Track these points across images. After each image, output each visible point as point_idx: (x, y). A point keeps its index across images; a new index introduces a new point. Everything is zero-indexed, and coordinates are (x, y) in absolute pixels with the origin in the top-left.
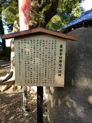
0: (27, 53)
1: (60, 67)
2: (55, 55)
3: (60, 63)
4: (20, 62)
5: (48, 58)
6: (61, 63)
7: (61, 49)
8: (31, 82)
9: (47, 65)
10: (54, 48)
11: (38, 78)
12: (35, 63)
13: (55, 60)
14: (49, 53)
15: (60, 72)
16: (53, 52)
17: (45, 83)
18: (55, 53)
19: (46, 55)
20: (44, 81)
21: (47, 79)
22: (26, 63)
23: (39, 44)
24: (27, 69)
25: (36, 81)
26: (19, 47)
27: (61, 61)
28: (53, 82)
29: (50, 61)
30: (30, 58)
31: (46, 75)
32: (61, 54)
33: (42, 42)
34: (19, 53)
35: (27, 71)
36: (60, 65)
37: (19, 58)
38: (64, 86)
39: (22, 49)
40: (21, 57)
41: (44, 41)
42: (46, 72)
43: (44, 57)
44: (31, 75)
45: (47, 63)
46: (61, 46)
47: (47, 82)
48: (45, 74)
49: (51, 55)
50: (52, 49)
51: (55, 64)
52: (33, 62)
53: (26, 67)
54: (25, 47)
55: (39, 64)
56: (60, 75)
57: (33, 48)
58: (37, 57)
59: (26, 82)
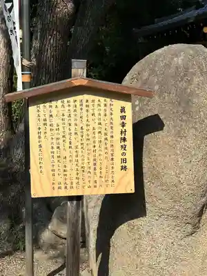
0: (55, 127)
1: (124, 151)
2: (112, 128)
3: (123, 143)
4: (40, 146)
5: (97, 135)
6: (126, 143)
7: (123, 114)
8: (66, 187)
9: (97, 148)
10: (108, 113)
11: (80, 176)
12: (72, 145)
13: (112, 137)
14: (100, 124)
15: (124, 161)
16: (108, 122)
17: (95, 187)
18: (111, 123)
19: (94, 129)
20: (92, 184)
21: (97, 178)
22: (52, 148)
23: (79, 108)
24: (56, 160)
25: (74, 185)
26: (39, 116)
27: (124, 140)
28: (110, 183)
29: (103, 139)
30: (60, 136)
31: (95, 169)
32: (123, 125)
33: (85, 104)
34: (39, 129)
35: (56, 163)
36: (124, 147)
37: (39, 137)
38: (133, 191)
39: (45, 120)
40: (42, 135)
41: (87, 101)
42: (95, 164)
43: (90, 132)
44: (65, 171)
45: (97, 144)
46: (123, 110)
47: (98, 185)
48: (93, 167)
49: (103, 127)
50: (105, 115)
51: (112, 146)
52: (67, 145)
53: (53, 157)
54: (51, 116)
55: (80, 147)
56: (124, 168)
57: (66, 117)
58: (76, 133)
59: (53, 188)
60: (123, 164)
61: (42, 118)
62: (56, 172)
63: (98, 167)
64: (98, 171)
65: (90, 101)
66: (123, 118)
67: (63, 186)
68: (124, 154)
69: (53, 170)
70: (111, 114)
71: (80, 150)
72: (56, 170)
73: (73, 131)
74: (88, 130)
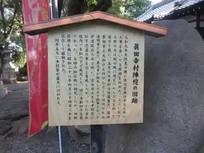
0: (72, 61)
1: (136, 85)
2: (126, 63)
3: (135, 78)
4: (58, 78)
5: (112, 70)
6: (138, 78)
7: (137, 51)
8: (81, 118)
9: (111, 82)
10: (123, 49)
11: (95, 107)
12: (89, 79)
13: (126, 72)
14: (115, 59)
15: (135, 94)
16: (122, 58)
17: (109, 117)
18: (126, 59)
19: (109, 64)
20: (105, 115)
21: (110, 110)
22: (70, 80)
23: (96, 43)
24: (73, 91)
25: (89, 116)
26: (57, 49)
27: (136, 75)
29: (117, 74)
30: (77, 70)
31: (109, 101)
33: (101, 39)
34: (58, 61)
35: (73, 95)
36: (136, 82)
37: (58, 70)
38: (142, 122)
39: (63, 54)
40: (61, 68)
41: (104, 37)
42: (109, 97)
43: (106, 67)
44: (81, 102)
45: (112, 78)
46: (136, 47)
47: (111, 115)
48: (107, 99)
49: (118, 62)
50: (120, 51)
51: (125, 80)
52: (84, 78)
53: (70, 89)
54: (69, 50)
55: (96, 80)
56: (135, 101)
57: (83, 51)
58: (92, 68)
59: (70, 118)
61: (60, 51)
62: (73, 104)
63: (112, 99)
64: (111, 103)
65: (107, 37)
66: (136, 54)
67: (79, 116)
68: (135, 88)
69: (70, 102)
70: (126, 50)
71: (95, 83)
72: (73, 101)
73: (89, 66)
74: (104, 65)
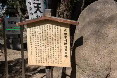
0: (37, 37)
1: (66, 49)
2: (60, 38)
4: (31, 44)
5: (54, 41)
6: (67, 45)
7: (66, 32)
8: (42, 62)
9: (54, 47)
11: (47, 58)
12: (44, 45)
13: (61, 42)
14: (55, 36)
15: (66, 53)
17: (54, 63)
18: (60, 36)
19: (53, 38)
20: (52, 62)
21: (54, 60)
22: (36, 45)
23: (46, 29)
25: (45, 62)
26: (30, 32)
27: (66, 44)
28: (60, 62)
29: (57, 43)
30: (39, 41)
31: (53, 55)
32: (66, 37)
33: (49, 27)
34: (31, 37)
35: (38, 52)
36: (66, 47)
37: (31, 41)
38: (70, 66)
40: (32, 40)
42: (53, 54)
44: (41, 55)
45: (54, 45)
46: (65, 30)
50: (58, 32)
51: (61, 46)
52: (42, 44)
53: (36, 49)
54: (35, 32)
55: (47, 46)
56: (66, 56)
57: (41, 33)
59: (37, 62)
60: (66, 54)
61: (32, 33)
62: (38, 56)
63: (55, 55)
65: (51, 26)
66: (66, 34)
67: (40, 61)
68: (66, 50)
69: (36, 55)
70: (60, 32)
73: (44, 39)
74: (50, 39)
